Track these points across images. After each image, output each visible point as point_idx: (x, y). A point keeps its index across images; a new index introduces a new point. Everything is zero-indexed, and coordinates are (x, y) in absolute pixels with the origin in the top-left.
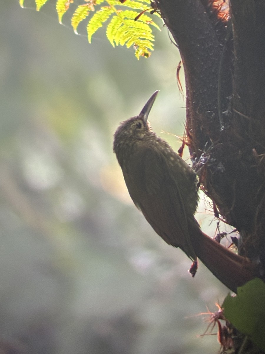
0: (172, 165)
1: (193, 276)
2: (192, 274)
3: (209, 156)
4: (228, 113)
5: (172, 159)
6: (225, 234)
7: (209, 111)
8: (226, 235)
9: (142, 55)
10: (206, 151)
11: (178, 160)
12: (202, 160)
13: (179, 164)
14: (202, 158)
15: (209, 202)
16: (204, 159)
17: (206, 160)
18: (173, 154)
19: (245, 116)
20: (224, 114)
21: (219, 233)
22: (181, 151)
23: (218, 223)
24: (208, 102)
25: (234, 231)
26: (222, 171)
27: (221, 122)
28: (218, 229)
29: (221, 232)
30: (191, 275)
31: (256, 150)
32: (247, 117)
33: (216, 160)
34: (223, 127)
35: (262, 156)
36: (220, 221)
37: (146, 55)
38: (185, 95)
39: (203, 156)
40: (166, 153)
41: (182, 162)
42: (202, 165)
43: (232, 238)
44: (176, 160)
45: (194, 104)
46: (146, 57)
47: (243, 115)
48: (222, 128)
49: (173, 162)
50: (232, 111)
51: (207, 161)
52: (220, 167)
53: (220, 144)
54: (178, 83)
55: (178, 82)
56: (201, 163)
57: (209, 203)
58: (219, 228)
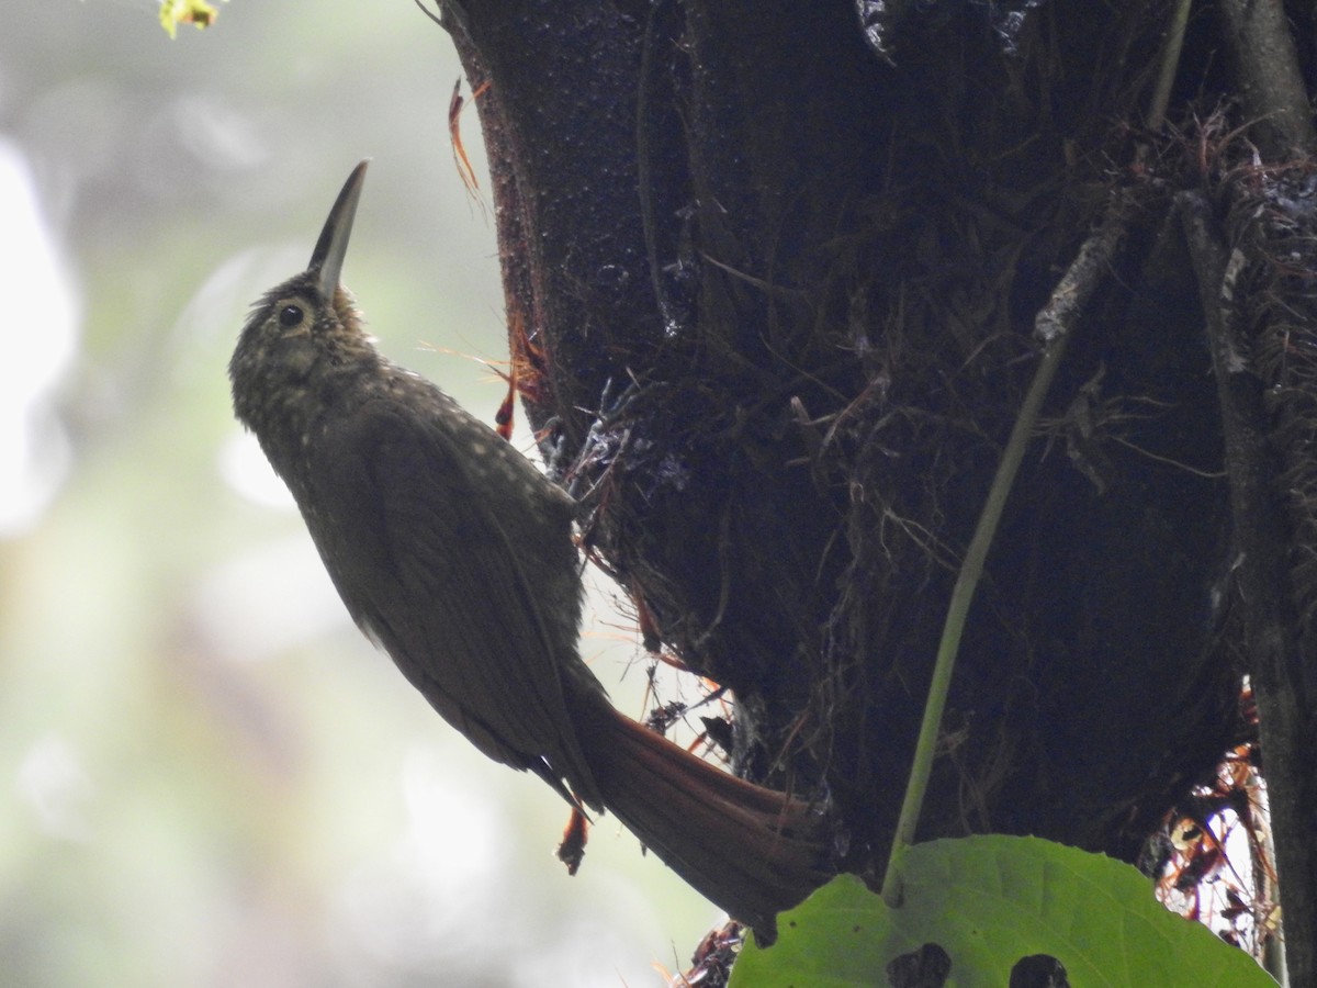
0: (482, 472)
1: (573, 871)
2: (567, 863)
3: (627, 433)
4: (686, 269)
5: (479, 449)
6: (680, 708)
7: (611, 266)
8: (685, 713)
9: (185, 18)
10: (605, 411)
11: (502, 454)
12: (597, 447)
13: (506, 467)
14: (598, 441)
15: (615, 597)
16: (606, 446)
17: (614, 447)
18: (478, 431)
19: (748, 278)
20: (670, 275)
21: (656, 707)
22: (505, 416)
23: (651, 672)
24: (597, 232)
25: (716, 695)
26: (680, 486)
27: (663, 306)
28: (651, 693)
29: (665, 704)
30: (563, 867)
31: (803, 402)
32: (755, 281)
33: (653, 448)
34: (672, 324)
35: (831, 422)
36: (657, 663)
37: (200, 17)
38: (492, 203)
39: (600, 431)
40: (454, 428)
41: (514, 458)
42: (600, 467)
43: (706, 721)
44: (492, 454)
45: (545, 239)
46: (200, 25)
47: (741, 275)
48: (671, 329)
49: (482, 461)
50: (697, 258)
51: (620, 451)
52: (668, 470)
53: (658, 384)
54: (456, 158)
55: (458, 155)
56: (595, 459)
57: (613, 599)
58: (658, 688)
